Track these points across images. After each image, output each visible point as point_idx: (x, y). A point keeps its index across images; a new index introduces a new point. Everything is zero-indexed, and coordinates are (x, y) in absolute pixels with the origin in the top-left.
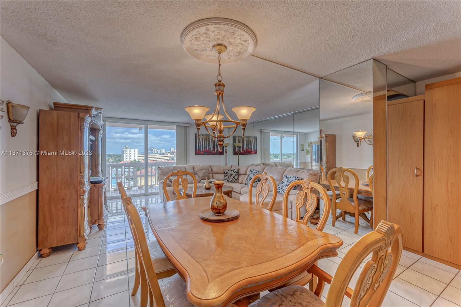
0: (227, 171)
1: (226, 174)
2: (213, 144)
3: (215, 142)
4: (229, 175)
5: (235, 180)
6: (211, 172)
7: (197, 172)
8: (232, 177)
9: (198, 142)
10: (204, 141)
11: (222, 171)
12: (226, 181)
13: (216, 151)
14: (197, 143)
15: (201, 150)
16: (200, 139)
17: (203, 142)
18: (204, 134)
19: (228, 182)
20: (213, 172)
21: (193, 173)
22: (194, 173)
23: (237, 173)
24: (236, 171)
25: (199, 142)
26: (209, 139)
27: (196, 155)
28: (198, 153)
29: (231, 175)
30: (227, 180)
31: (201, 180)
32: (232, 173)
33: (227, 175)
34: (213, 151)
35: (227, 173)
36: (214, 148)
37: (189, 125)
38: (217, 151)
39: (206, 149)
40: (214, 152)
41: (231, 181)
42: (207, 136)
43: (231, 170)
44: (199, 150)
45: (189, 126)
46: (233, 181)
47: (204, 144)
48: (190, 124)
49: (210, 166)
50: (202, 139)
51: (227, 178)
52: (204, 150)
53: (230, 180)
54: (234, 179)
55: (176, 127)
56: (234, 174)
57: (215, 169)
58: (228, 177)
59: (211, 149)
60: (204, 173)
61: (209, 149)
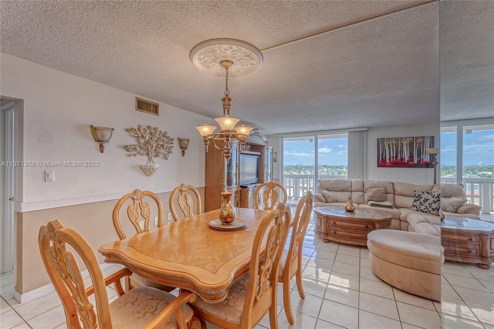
0: (420, 193)
1: (417, 198)
2: (410, 150)
3: (413, 148)
4: (422, 200)
5: (430, 209)
6: (393, 192)
7: (366, 189)
8: (427, 204)
9: (382, 150)
10: (393, 148)
11: (412, 192)
12: (415, 208)
13: (416, 161)
14: (379, 151)
15: (388, 161)
16: (384, 146)
17: (390, 149)
18: (391, 138)
19: (418, 210)
20: (396, 193)
21: (362, 189)
22: (364, 191)
23: (437, 199)
24: (436, 196)
25: (384, 150)
26: (402, 144)
27: (378, 167)
28: (382, 163)
29: (426, 200)
30: (417, 207)
31: (369, 201)
32: (430, 197)
33: (418, 200)
34: (410, 162)
35: (419, 197)
36: (411, 157)
37: (366, 129)
38: (419, 161)
39: (396, 159)
40: (412, 163)
41: (423, 210)
42: (397, 140)
43: (427, 192)
44: (384, 160)
45: (366, 131)
46: (427, 210)
47: (392, 152)
48: (368, 128)
49: (393, 184)
50: (389, 145)
51: (418, 204)
52: (392, 160)
53: (423, 208)
54: (431, 207)
55: (347, 134)
56: (431, 200)
57: (398, 189)
58: (420, 203)
59: (407, 159)
60: (375, 193)
61: (402, 159)
